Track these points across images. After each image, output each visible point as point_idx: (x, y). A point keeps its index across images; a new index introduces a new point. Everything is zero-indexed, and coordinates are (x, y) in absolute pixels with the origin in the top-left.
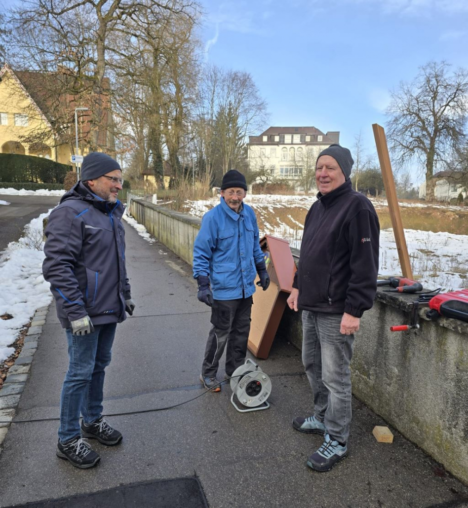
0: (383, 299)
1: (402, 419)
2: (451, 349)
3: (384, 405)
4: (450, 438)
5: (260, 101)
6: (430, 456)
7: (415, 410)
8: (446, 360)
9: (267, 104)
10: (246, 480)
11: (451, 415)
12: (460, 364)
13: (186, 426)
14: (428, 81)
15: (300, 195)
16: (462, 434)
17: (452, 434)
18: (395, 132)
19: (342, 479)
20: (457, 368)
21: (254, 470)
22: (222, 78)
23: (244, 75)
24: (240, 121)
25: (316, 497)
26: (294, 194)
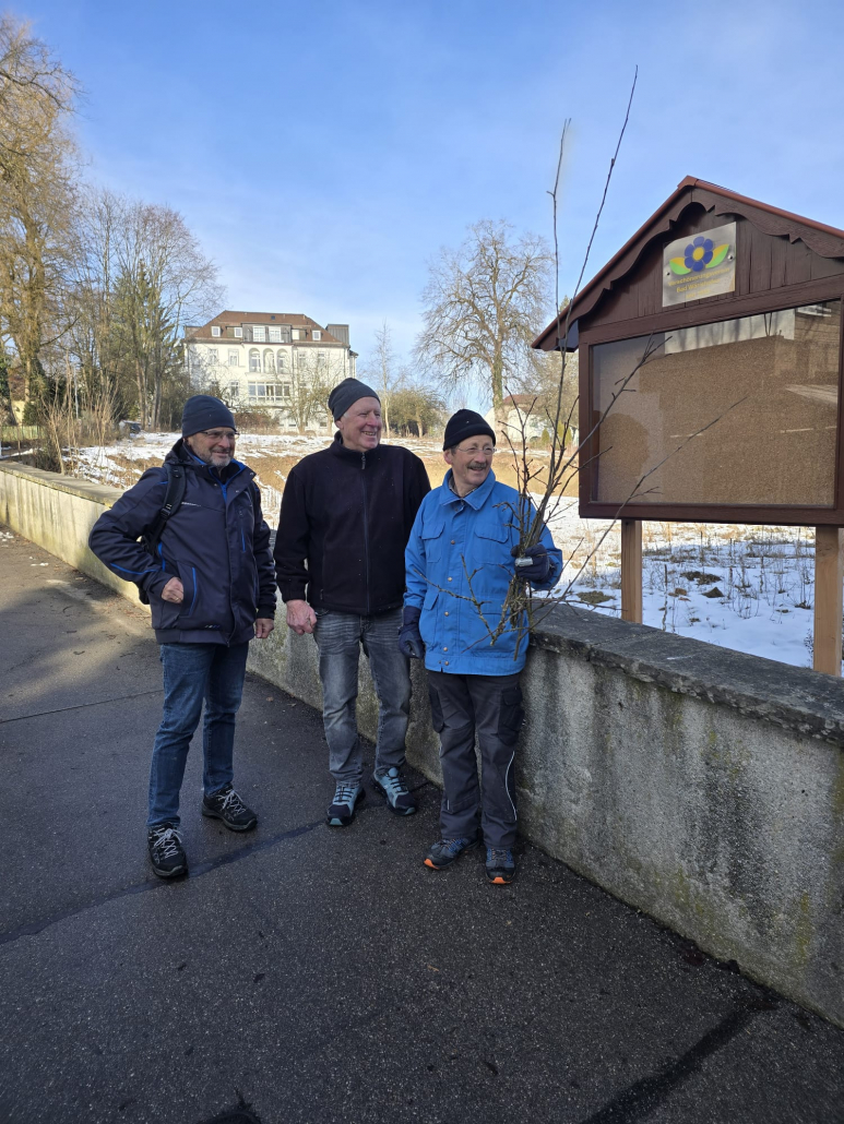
0: (554, 645)
1: (605, 865)
2: (691, 730)
3: (569, 840)
4: (704, 891)
5: (202, 263)
6: (668, 928)
7: (630, 845)
8: (683, 751)
9: (216, 270)
10: (357, 1083)
11: (703, 849)
12: (711, 756)
13: (189, 979)
14: (483, 249)
15: (290, 434)
16: (726, 882)
17: (708, 884)
18: (440, 330)
19: (540, 1022)
20: (707, 764)
21: (368, 1051)
22: (123, 217)
23: (168, 214)
24: (165, 299)
25: (507, 1081)
26: (278, 433)
